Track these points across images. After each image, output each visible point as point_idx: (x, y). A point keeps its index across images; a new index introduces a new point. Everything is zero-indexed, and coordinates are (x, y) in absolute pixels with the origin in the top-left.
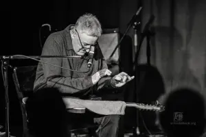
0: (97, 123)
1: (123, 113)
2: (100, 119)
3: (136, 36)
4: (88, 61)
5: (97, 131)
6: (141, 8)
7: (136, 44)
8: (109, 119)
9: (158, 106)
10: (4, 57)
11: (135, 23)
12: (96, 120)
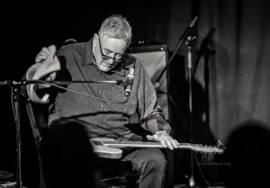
3: (190, 55)
4: (126, 88)
7: (190, 66)
8: (151, 165)
9: (220, 147)
10: (14, 82)
11: (189, 38)
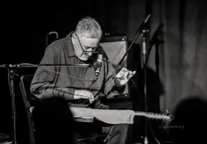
0: (105, 133)
1: (132, 122)
2: (108, 128)
3: (144, 44)
4: (96, 69)
5: (105, 141)
6: (149, 16)
7: (144, 52)
8: (118, 128)
9: (167, 115)
10: (10, 66)
11: (144, 31)
12: (104, 129)
